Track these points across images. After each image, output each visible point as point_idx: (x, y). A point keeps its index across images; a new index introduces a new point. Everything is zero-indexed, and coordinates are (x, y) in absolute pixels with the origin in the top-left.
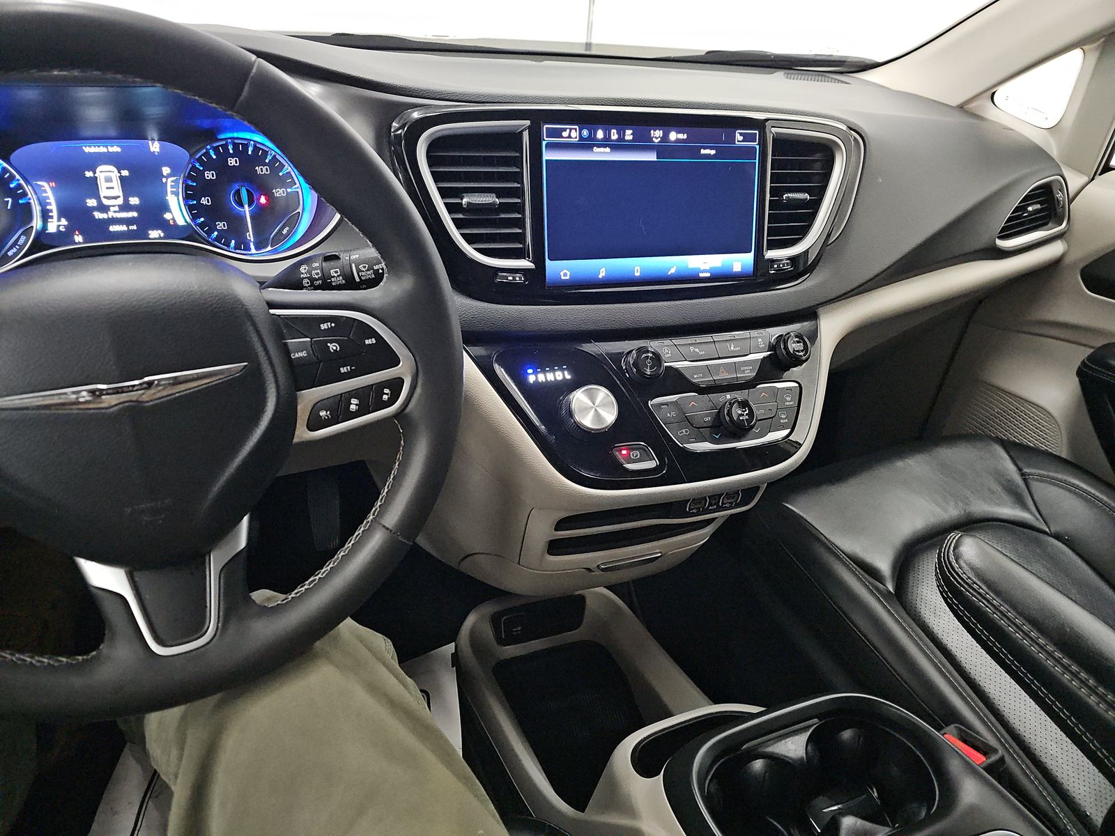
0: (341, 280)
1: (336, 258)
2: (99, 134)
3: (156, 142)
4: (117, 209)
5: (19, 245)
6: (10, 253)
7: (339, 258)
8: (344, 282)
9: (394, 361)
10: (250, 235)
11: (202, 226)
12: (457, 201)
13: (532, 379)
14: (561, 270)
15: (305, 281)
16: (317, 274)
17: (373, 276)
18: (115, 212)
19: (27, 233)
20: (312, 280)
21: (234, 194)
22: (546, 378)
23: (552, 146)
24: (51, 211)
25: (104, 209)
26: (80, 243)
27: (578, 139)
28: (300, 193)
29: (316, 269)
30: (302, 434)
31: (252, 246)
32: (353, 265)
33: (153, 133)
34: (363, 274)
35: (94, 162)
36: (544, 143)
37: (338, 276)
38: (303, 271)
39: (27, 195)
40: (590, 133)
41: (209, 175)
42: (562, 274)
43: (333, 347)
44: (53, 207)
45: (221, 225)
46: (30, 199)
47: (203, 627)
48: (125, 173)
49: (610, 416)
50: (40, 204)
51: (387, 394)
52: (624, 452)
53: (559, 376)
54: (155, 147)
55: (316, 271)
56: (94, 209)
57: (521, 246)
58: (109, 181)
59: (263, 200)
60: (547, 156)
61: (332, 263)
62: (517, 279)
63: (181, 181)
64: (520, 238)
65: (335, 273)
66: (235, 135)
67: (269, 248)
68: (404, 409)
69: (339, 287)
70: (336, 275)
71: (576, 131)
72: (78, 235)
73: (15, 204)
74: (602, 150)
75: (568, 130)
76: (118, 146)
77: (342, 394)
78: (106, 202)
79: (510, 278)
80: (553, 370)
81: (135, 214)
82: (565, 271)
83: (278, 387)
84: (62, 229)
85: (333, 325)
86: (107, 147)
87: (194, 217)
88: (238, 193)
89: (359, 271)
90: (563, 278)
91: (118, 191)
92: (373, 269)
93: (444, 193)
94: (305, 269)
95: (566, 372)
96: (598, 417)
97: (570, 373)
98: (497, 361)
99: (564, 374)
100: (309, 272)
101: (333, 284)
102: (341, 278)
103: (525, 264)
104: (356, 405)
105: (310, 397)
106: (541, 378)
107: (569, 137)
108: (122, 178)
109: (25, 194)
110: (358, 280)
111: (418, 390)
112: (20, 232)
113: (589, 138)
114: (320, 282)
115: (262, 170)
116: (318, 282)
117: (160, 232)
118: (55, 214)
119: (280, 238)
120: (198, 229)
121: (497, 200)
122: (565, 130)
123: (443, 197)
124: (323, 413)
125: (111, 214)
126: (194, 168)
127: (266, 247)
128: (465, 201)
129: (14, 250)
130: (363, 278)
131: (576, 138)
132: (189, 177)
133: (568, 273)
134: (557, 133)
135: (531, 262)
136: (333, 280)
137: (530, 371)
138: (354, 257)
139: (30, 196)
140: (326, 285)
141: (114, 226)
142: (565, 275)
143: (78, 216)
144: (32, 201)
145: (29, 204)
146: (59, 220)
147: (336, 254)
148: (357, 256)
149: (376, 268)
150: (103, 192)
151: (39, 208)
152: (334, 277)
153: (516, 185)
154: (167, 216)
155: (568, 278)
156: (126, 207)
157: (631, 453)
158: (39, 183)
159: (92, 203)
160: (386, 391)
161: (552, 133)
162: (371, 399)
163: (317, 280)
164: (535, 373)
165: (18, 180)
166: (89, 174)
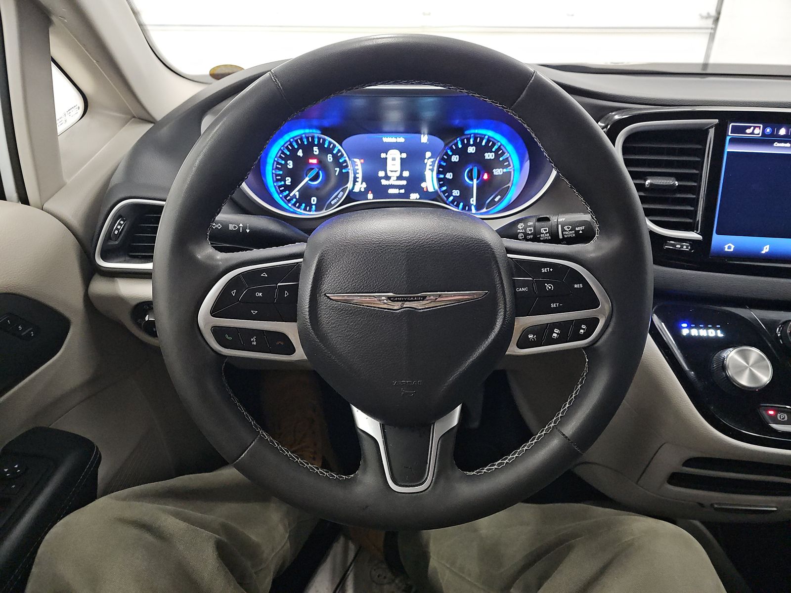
0: (548, 237)
1: (547, 219)
2: (393, 129)
3: (426, 135)
4: (395, 178)
5: (338, 198)
6: (333, 203)
7: (550, 220)
8: (550, 238)
9: (594, 304)
10: (473, 201)
11: (444, 192)
12: (642, 182)
13: (685, 332)
14: (728, 244)
15: (520, 235)
16: (530, 230)
17: (574, 235)
18: (394, 180)
19: (344, 190)
20: (526, 234)
21: (468, 172)
22: (699, 333)
23: (734, 141)
24: (358, 178)
25: (387, 178)
26: (370, 199)
27: (760, 135)
28: (512, 172)
29: (530, 226)
30: (513, 350)
31: (473, 208)
32: (560, 226)
33: (425, 130)
34: (566, 233)
35: (387, 148)
36: (728, 138)
37: (546, 233)
38: (520, 228)
39: (348, 167)
40: (773, 131)
41: (455, 158)
42: (726, 247)
43: (548, 286)
44: (360, 176)
45: (456, 193)
46: (349, 169)
47: (422, 478)
48: (404, 155)
49: (765, 378)
50: (354, 173)
51: (584, 329)
52: (771, 412)
53: (712, 333)
54: (424, 139)
55: (530, 228)
56: (382, 178)
57: (691, 221)
58: (394, 160)
59: (486, 177)
60: (729, 148)
61: (543, 223)
62: (685, 247)
63: (437, 162)
64: (693, 215)
65: (544, 231)
66: (476, 131)
67: (484, 210)
68: (595, 343)
69: (545, 241)
70: (545, 232)
71: (760, 129)
72: (370, 194)
73: (341, 171)
74: (782, 145)
75: (752, 128)
76: (403, 138)
77: (548, 324)
78: (389, 174)
79: (678, 246)
80: (706, 327)
81: (405, 183)
82: (730, 244)
83: (505, 312)
84: (363, 190)
85: (551, 270)
86: (396, 138)
87: (441, 186)
88: (471, 171)
89: (563, 230)
90: (726, 250)
91: (398, 167)
92: (575, 230)
93: (634, 175)
94: (522, 226)
95: (719, 331)
96: (753, 376)
97: (723, 332)
98: (656, 312)
99: (716, 333)
100: (525, 229)
101: (541, 239)
102: (548, 235)
103: (694, 235)
104: (557, 334)
105: (523, 322)
106: (694, 332)
107: (753, 133)
108: (402, 159)
110: (561, 237)
111: (610, 330)
112: (340, 190)
113: (772, 135)
114: (532, 236)
115: (489, 156)
116: (530, 237)
117: (417, 195)
118: (360, 180)
119: (493, 203)
120: (442, 194)
121: (676, 182)
122: (750, 127)
123: (633, 178)
124: (531, 336)
125: (391, 182)
126: (446, 154)
127: (482, 208)
128: (648, 182)
129: (335, 201)
130: (565, 236)
131: (759, 134)
132: (442, 159)
133: (733, 247)
134: (742, 130)
135: (698, 234)
136: (542, 235)
137: (685, 325)
138: (561, 220)
139: (349, 167)
140: (536, 238)
141: (391, 190)
142: (730, 247)
143: (372, 182)
144: (350, 171)
145: (348, 172)
146: (362, 184)
147: (548, 216)
148: (564, 219)
149: (577, 229)
150: (389, 168)
151: (353, 175)
152: (543, 233)
153: (695, 171)
154: (423, 185)
155: (732, 250)
156: (400, 178)
157: (779, 415)
158: (355, 159)
159: (381, 174)
160: (584, 327)
161: (735, 130)
162: (569, 331)
163: (529, 235)
164: (689, 327)
165: (345, 157)
166: (383, 155)
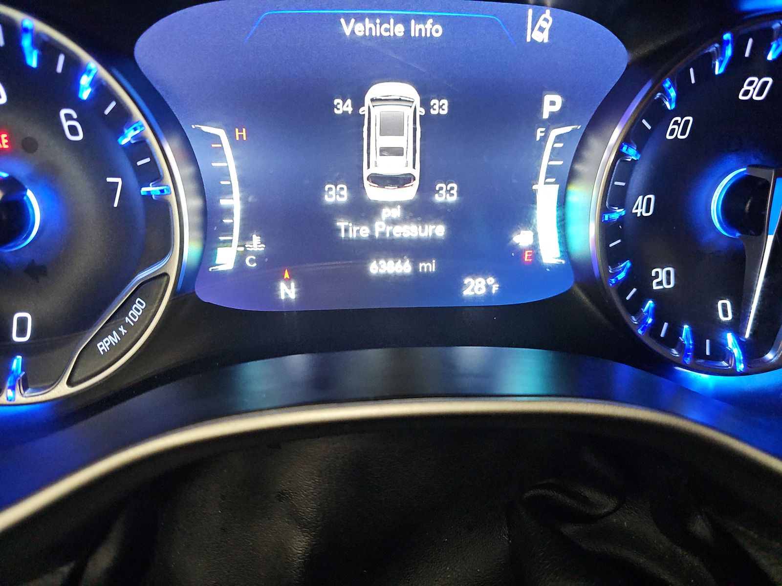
3: (547, 12)
4: (396, 213)
5: (127, 326)
18: (393, 222)
24: (229, 212)
25: (366, 212)
35: (363, 69)
44: (235, 201)
45: (661, 277)
48: (440, 106)
54: (540, 27)
56: (339, 211)
58: (392, 129)
72: (288, 281)
76: (437, 20)
78: (373, 193)
81: (440, 230)
84: (250, 263)
86: (405, 21)
91: (410, 161)
108: (427, 120)
109: (152, 174)
112: (133, 286)
117: (491, 280)
125: (380, 227)
141: (382, 262)
146: (245, 237)
150: (372, 163)
154: (522, 239)
156: (421, 209)
158: (205, 129)
159: (337, 193)
166: (343, 107)
